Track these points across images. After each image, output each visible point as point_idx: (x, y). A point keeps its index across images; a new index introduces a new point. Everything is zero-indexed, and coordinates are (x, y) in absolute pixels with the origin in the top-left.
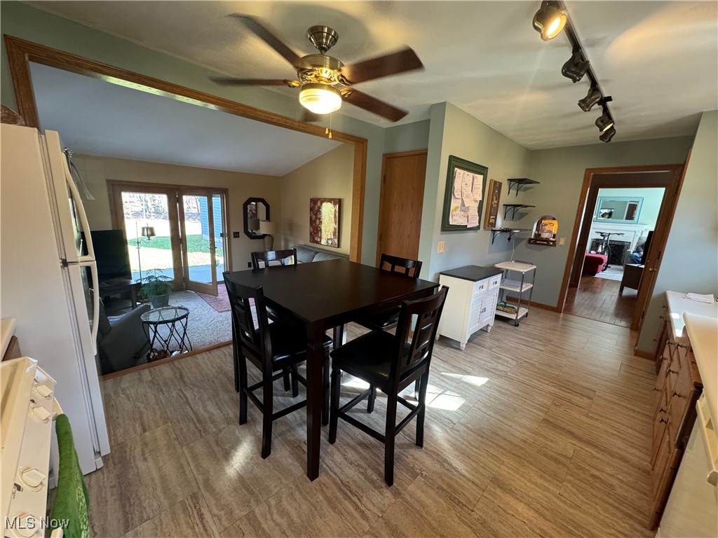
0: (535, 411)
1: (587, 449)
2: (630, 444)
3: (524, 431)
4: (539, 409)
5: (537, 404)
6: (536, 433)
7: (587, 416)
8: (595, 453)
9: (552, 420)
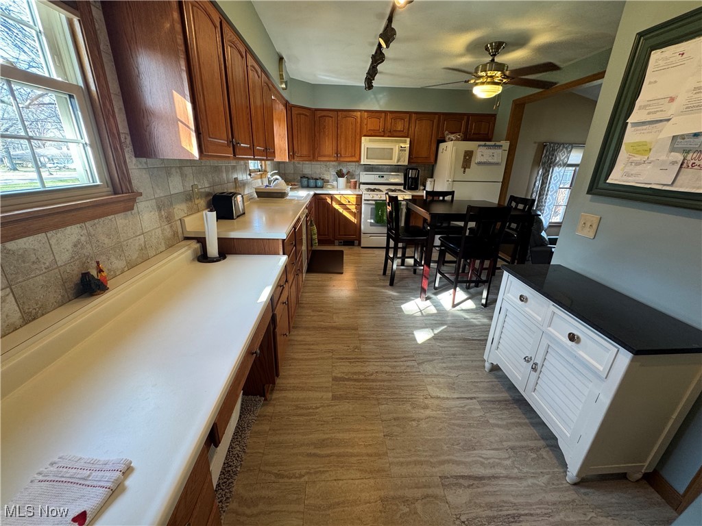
0: (367, 333)
1: (327, 324)
2: (302, 343)
3: (362, 315)
4: (365, 335)
5: (369, 340)
6: (356, 317)
7: (332, 351)
8: (323, 323)
9: (353, 332)
